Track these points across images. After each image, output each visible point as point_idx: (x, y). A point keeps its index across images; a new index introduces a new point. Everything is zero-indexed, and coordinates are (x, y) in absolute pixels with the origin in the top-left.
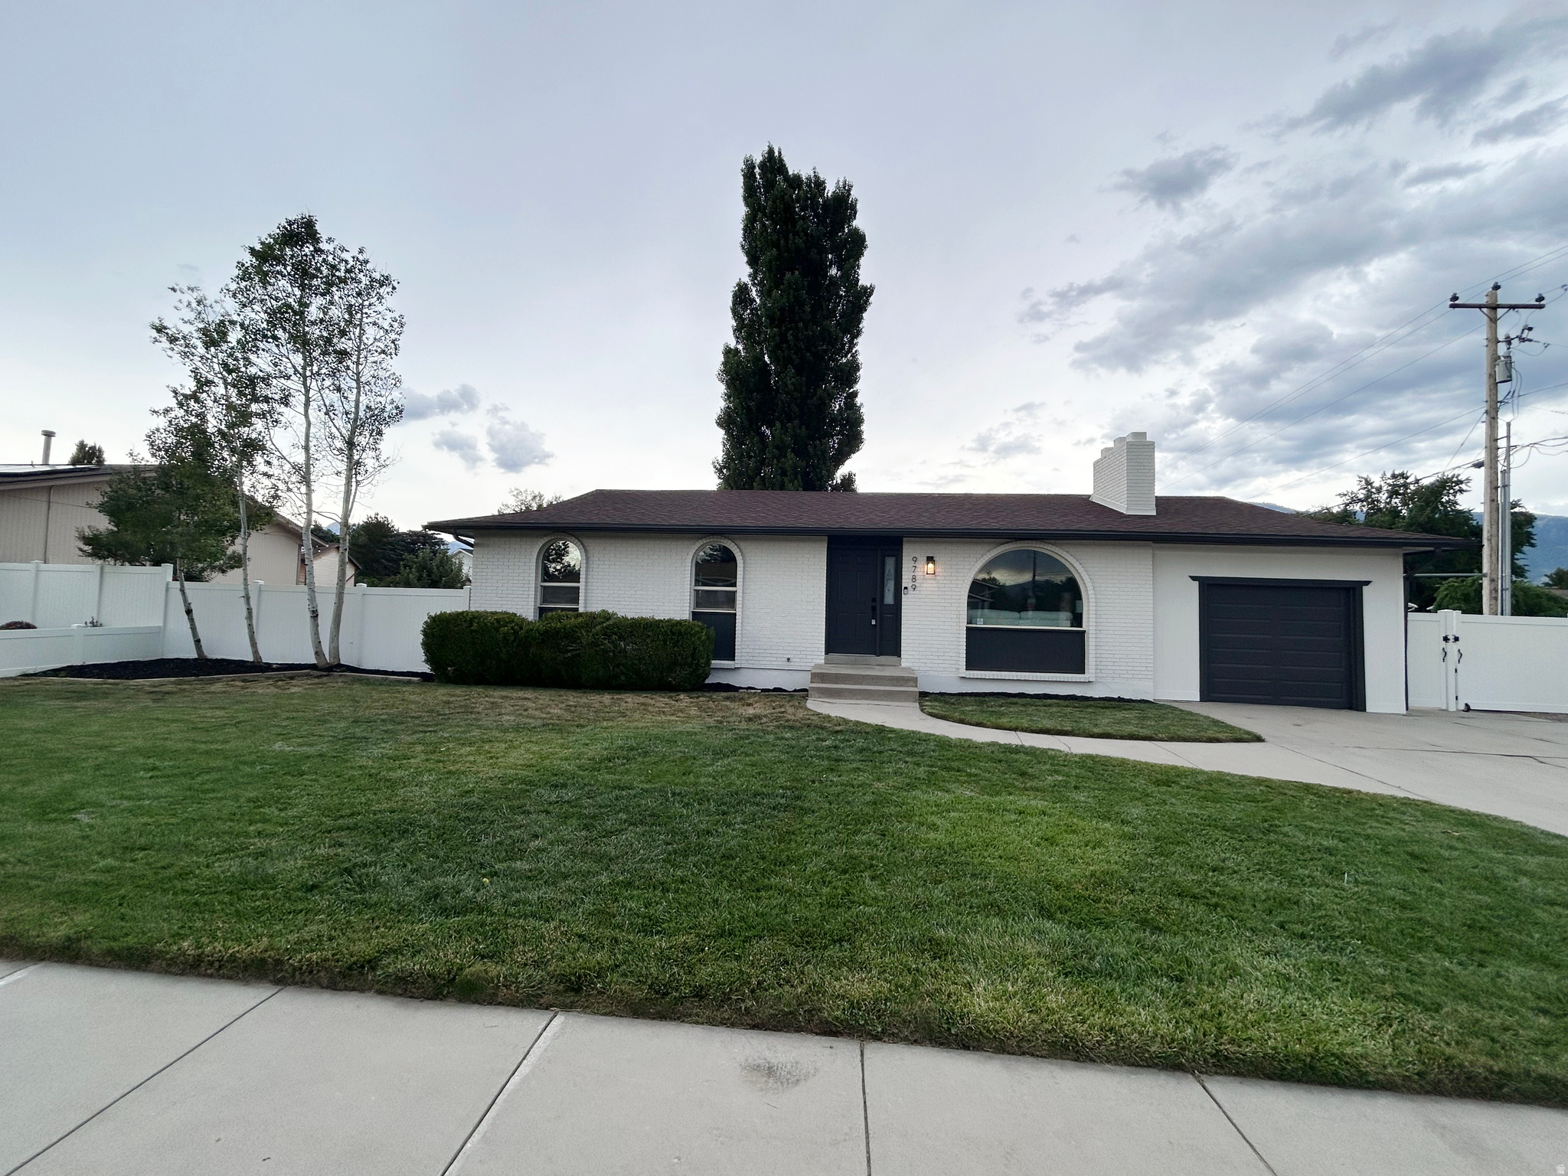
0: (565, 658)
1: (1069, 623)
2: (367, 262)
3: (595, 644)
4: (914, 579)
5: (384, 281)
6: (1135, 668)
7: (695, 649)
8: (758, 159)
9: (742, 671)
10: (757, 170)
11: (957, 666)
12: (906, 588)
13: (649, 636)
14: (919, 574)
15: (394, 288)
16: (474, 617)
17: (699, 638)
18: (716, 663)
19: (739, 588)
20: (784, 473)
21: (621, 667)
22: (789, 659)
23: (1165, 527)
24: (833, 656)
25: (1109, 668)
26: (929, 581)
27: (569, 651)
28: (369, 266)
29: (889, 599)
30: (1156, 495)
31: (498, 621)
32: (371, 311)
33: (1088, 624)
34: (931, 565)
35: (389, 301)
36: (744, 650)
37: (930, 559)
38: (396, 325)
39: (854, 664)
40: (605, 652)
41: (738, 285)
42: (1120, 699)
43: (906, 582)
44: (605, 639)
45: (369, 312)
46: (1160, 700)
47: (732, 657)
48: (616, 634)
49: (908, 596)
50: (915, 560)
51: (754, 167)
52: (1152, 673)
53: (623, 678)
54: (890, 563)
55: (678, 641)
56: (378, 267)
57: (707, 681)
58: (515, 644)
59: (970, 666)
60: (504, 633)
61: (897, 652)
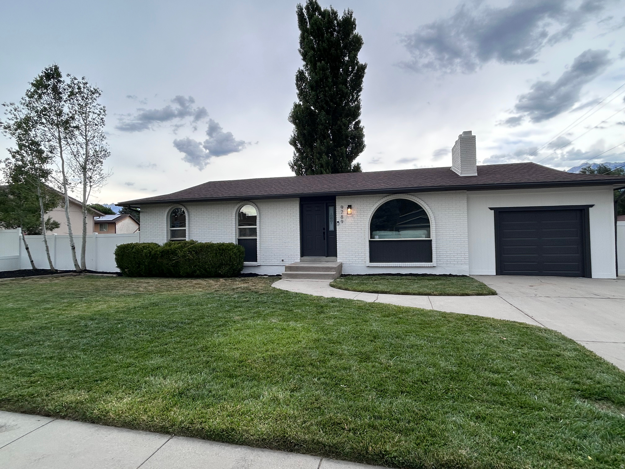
0: (172, 264)
1: (424, 236)
2: (86, 83)
3: (184, 256)
4: (342, 217)
5: (96, 91)
6: (459, 259)
7: (231, 257)
8: (304, 5)
9: (261, 266)
10: (304, 11)
11: (365, 261)
12: (338, 222)
13: (209, 251)
14: (345, 214)
15: (100, 94)
16: (134, 246)
17: (233, 252)
18: (246, 263)
19: (258, 227)
20: (322, 166)
21: (197, 267)
22: (283, 260)
23: (482, 181)
24: (305, 258)
25: (444, 259)
26: (350, 218)
27: (174, 260)
28: (88, 85)
29: (331, 228)
30: (478, 164)
31: (144, 247)
32: (91, 106)
33: (433, 237)
34: (349, 210)
35: (99, 101)
36: (262, 257)
37: (350, 207)
38: (102, 111)
39: (314, 261)
40: (189, 259)
41: (299, 71)
42: (450, 275)
43: (338, 219)
44: (189, 253)
45: (90, 106)
46: (473, 275)
47: (256, 260)
48: (194, 251)
49: (339, 226)
50: (342, 207)
51: (303, 9)
52: (468, 261)
53: (198, 272)
54: (331, 209)
55: (222, 253)
56: (92, 86)
57: (242, 272)
58: (150, 257)
59: (371, 260)
60: (145, 253)
61: (336, 255)
